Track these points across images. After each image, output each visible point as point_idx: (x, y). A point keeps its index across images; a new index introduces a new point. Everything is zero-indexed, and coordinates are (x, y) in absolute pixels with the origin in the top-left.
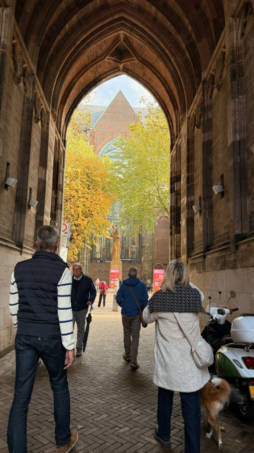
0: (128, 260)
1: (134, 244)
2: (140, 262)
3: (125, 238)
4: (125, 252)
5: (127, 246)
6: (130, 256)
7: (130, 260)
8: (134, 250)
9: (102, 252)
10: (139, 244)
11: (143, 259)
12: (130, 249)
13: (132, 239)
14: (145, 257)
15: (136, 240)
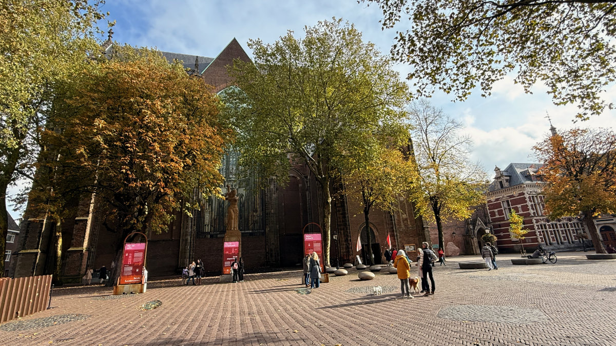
0: (248, 232)
1: (256, 211)
2: (264, 234)
3: (244, 203)
4: (244, 222)
5: (246, 214)
6: (251, 227)
7: (250, 231)
8: (256, 218)
9: (213, 225)
10: (263, 210)
11: (267, 230)
12: (250, 219)
13: (253, 205)
14: (270, 227)
15: (258, 206)
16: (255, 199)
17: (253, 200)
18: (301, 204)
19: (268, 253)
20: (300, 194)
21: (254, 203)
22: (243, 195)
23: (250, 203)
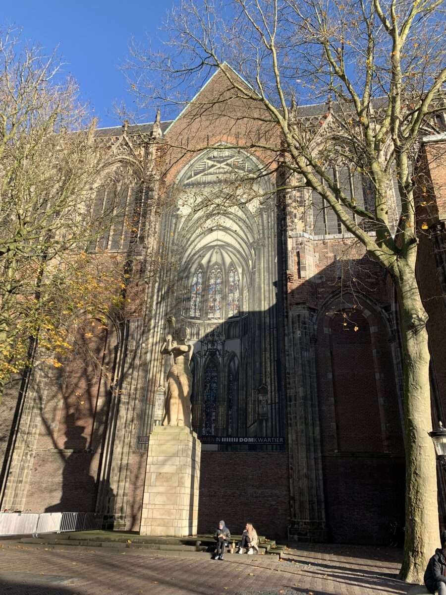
0: (246, 440)
1: (263, 391)
2: (283, 446)
3: (238, 373)
5: (242, 397)
6: (252, 429)
7: (251, 440)
8: (265, 409)
10: (279, 390)
11: (291, 437)
12: (250, 406)
13: (257, 377)
14: (297, 433)
15: (268, 380)
16: (261, 363)
17: (258, 364)
18: (377, 376)
19: (293, 498)
20: (374, 351)
21: (261, 373)
22: (235, 355)
23: (250, 373)
